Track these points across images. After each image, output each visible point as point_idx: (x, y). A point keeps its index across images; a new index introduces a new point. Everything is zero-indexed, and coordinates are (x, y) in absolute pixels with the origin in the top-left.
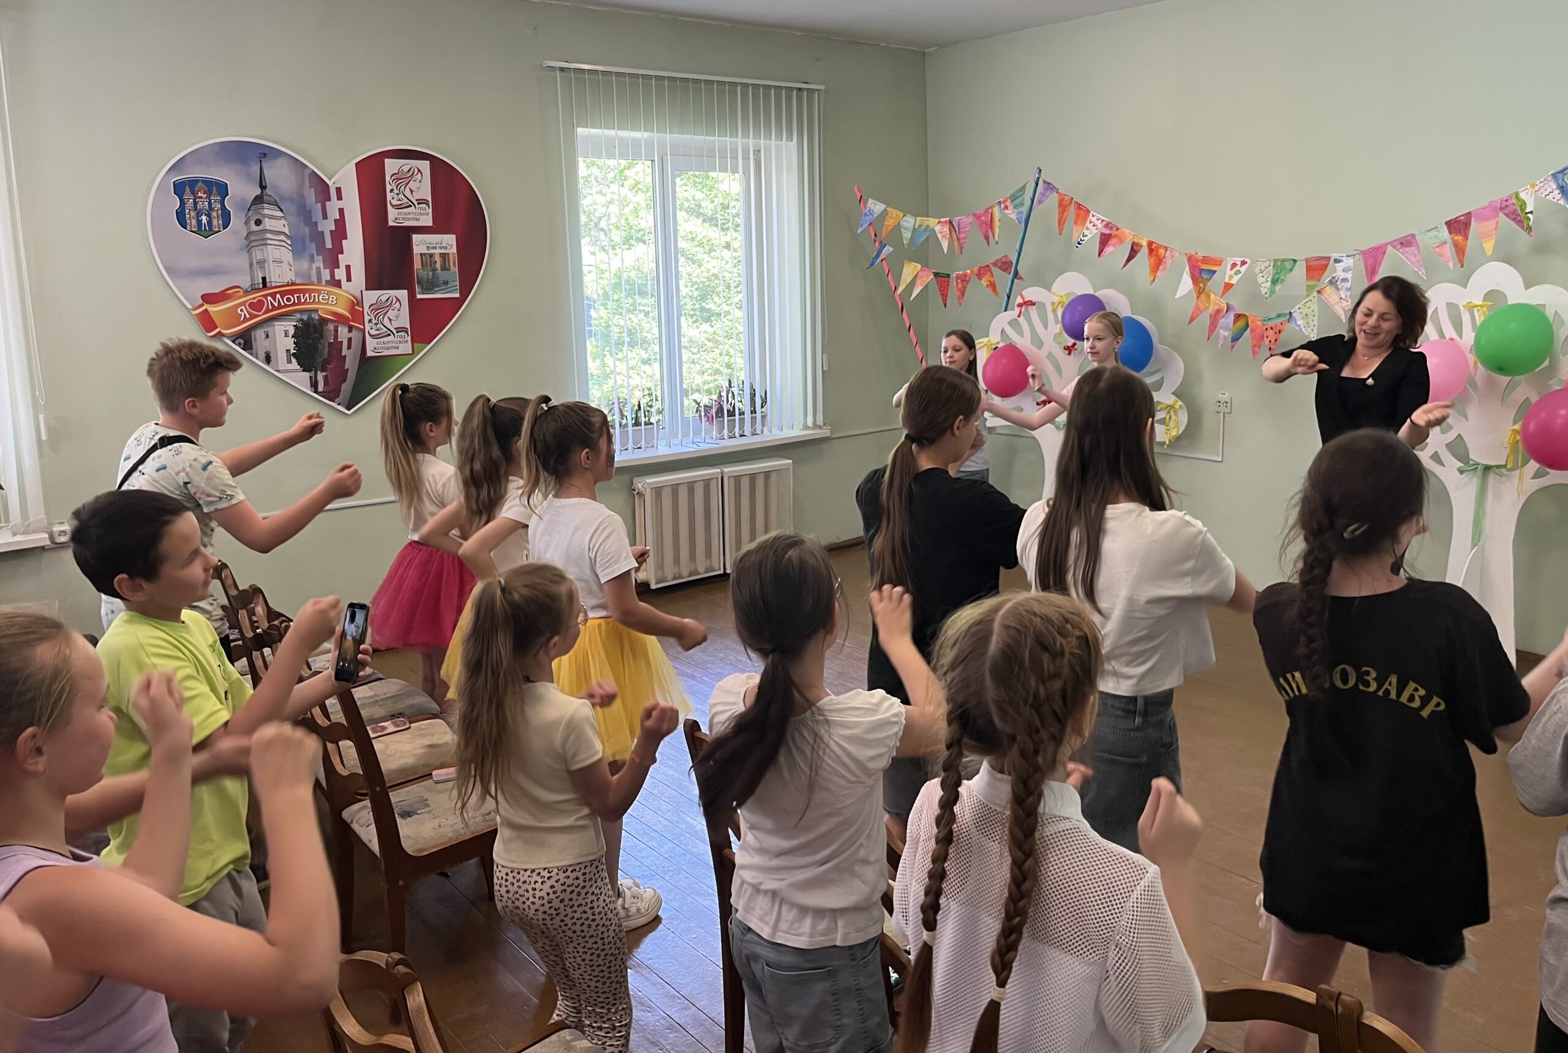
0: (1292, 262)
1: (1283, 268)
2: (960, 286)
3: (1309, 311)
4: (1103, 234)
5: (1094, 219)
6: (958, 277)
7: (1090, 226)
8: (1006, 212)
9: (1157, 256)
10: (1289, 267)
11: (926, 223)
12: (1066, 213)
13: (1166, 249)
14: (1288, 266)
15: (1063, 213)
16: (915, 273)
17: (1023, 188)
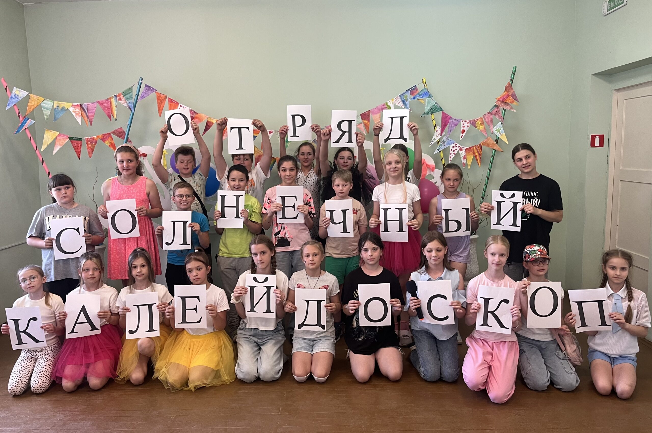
2: (90, 146)
5: (182, 108)
6: (88, 141)
8: (120, 101)
11: (62, 106)
15: (161, 104)
16: (54, 138)
17: (131, 89)
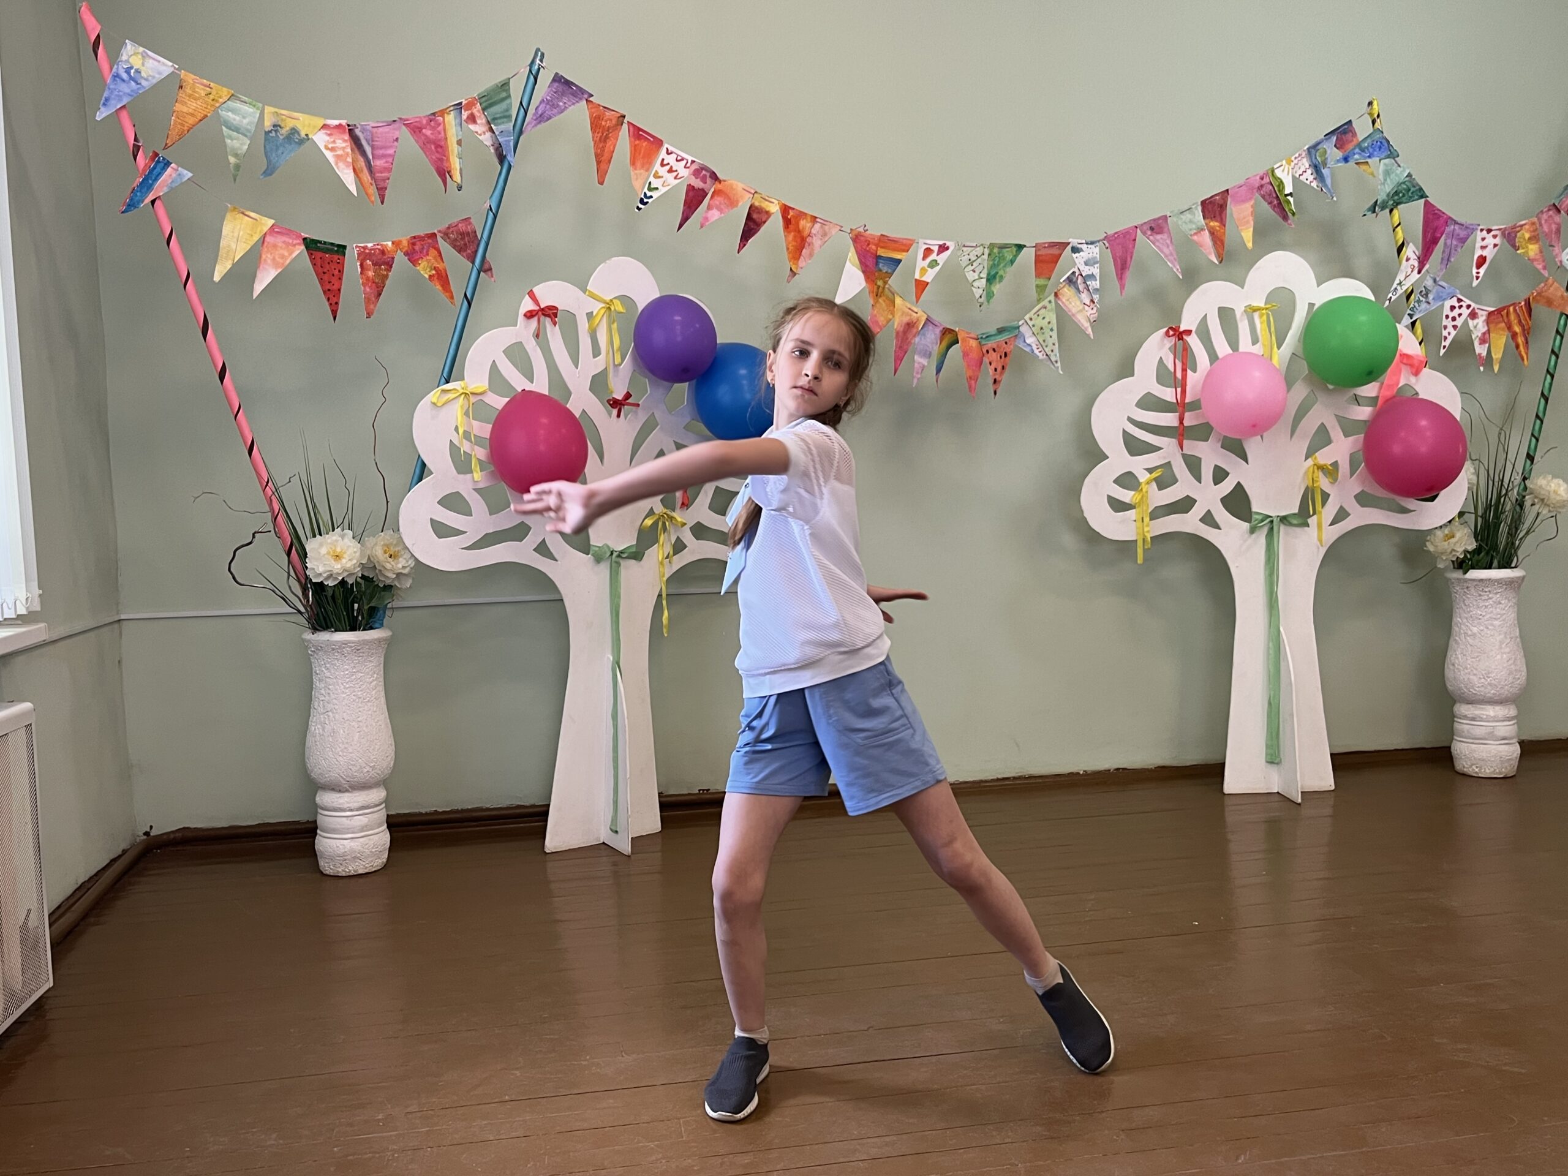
0: (1014, 249)
1: (1002, 258)
2: (371, 274)
3: (1044, 323)
4: (690, 188)
5: (671, 160)
6: (364, 255)
7: (662, 171)
8: (472, 127)
9: (799, 231)
10: (1009, 257)
11: (289, 124)
12: (609, 143)
13: (814, 219)
14: (1008, 255)
15: (605, 142)
16: (256, 238)
17: (505, 85)
